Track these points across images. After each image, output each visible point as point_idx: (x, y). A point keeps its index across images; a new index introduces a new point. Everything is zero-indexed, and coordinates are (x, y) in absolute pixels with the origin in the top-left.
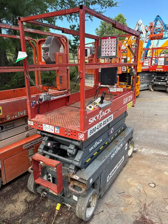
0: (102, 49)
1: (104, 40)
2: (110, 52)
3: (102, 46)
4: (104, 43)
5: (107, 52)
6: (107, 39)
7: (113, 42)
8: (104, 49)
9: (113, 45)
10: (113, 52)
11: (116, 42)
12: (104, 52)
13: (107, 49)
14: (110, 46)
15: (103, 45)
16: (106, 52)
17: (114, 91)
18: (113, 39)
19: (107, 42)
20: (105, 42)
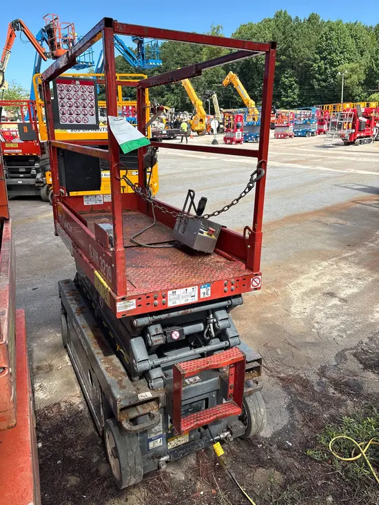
0: (60, 108)
1: (65, 85)
2: (81, 116)
3: (59, 100)
4: (65, 92)
5: (74, 116)
6: (72, 86)
7: (87, 93)
8: (66, 108)
9: (87, 101)
10: (88, 116)
11: (93, 94)
12: (67, 116)
13: (74, 108)
14: (80, 101)
15: (61, 98)
16: (71, 114)
17: (98, 203)
18: (87, 86)
19: (72, 93)
20: (68, 91)
